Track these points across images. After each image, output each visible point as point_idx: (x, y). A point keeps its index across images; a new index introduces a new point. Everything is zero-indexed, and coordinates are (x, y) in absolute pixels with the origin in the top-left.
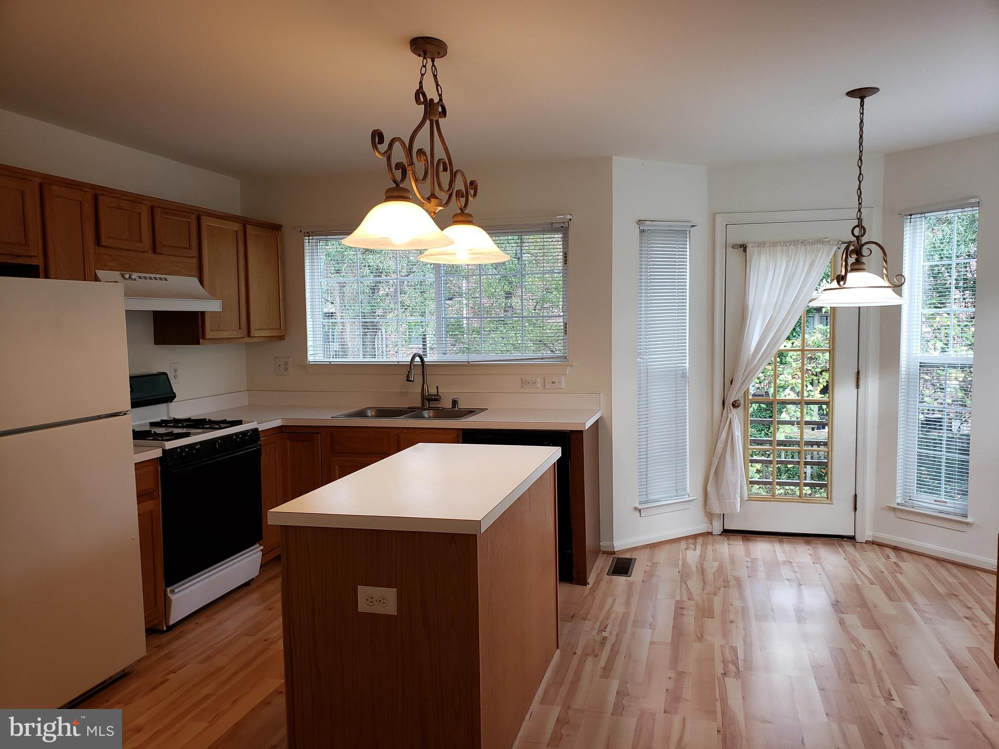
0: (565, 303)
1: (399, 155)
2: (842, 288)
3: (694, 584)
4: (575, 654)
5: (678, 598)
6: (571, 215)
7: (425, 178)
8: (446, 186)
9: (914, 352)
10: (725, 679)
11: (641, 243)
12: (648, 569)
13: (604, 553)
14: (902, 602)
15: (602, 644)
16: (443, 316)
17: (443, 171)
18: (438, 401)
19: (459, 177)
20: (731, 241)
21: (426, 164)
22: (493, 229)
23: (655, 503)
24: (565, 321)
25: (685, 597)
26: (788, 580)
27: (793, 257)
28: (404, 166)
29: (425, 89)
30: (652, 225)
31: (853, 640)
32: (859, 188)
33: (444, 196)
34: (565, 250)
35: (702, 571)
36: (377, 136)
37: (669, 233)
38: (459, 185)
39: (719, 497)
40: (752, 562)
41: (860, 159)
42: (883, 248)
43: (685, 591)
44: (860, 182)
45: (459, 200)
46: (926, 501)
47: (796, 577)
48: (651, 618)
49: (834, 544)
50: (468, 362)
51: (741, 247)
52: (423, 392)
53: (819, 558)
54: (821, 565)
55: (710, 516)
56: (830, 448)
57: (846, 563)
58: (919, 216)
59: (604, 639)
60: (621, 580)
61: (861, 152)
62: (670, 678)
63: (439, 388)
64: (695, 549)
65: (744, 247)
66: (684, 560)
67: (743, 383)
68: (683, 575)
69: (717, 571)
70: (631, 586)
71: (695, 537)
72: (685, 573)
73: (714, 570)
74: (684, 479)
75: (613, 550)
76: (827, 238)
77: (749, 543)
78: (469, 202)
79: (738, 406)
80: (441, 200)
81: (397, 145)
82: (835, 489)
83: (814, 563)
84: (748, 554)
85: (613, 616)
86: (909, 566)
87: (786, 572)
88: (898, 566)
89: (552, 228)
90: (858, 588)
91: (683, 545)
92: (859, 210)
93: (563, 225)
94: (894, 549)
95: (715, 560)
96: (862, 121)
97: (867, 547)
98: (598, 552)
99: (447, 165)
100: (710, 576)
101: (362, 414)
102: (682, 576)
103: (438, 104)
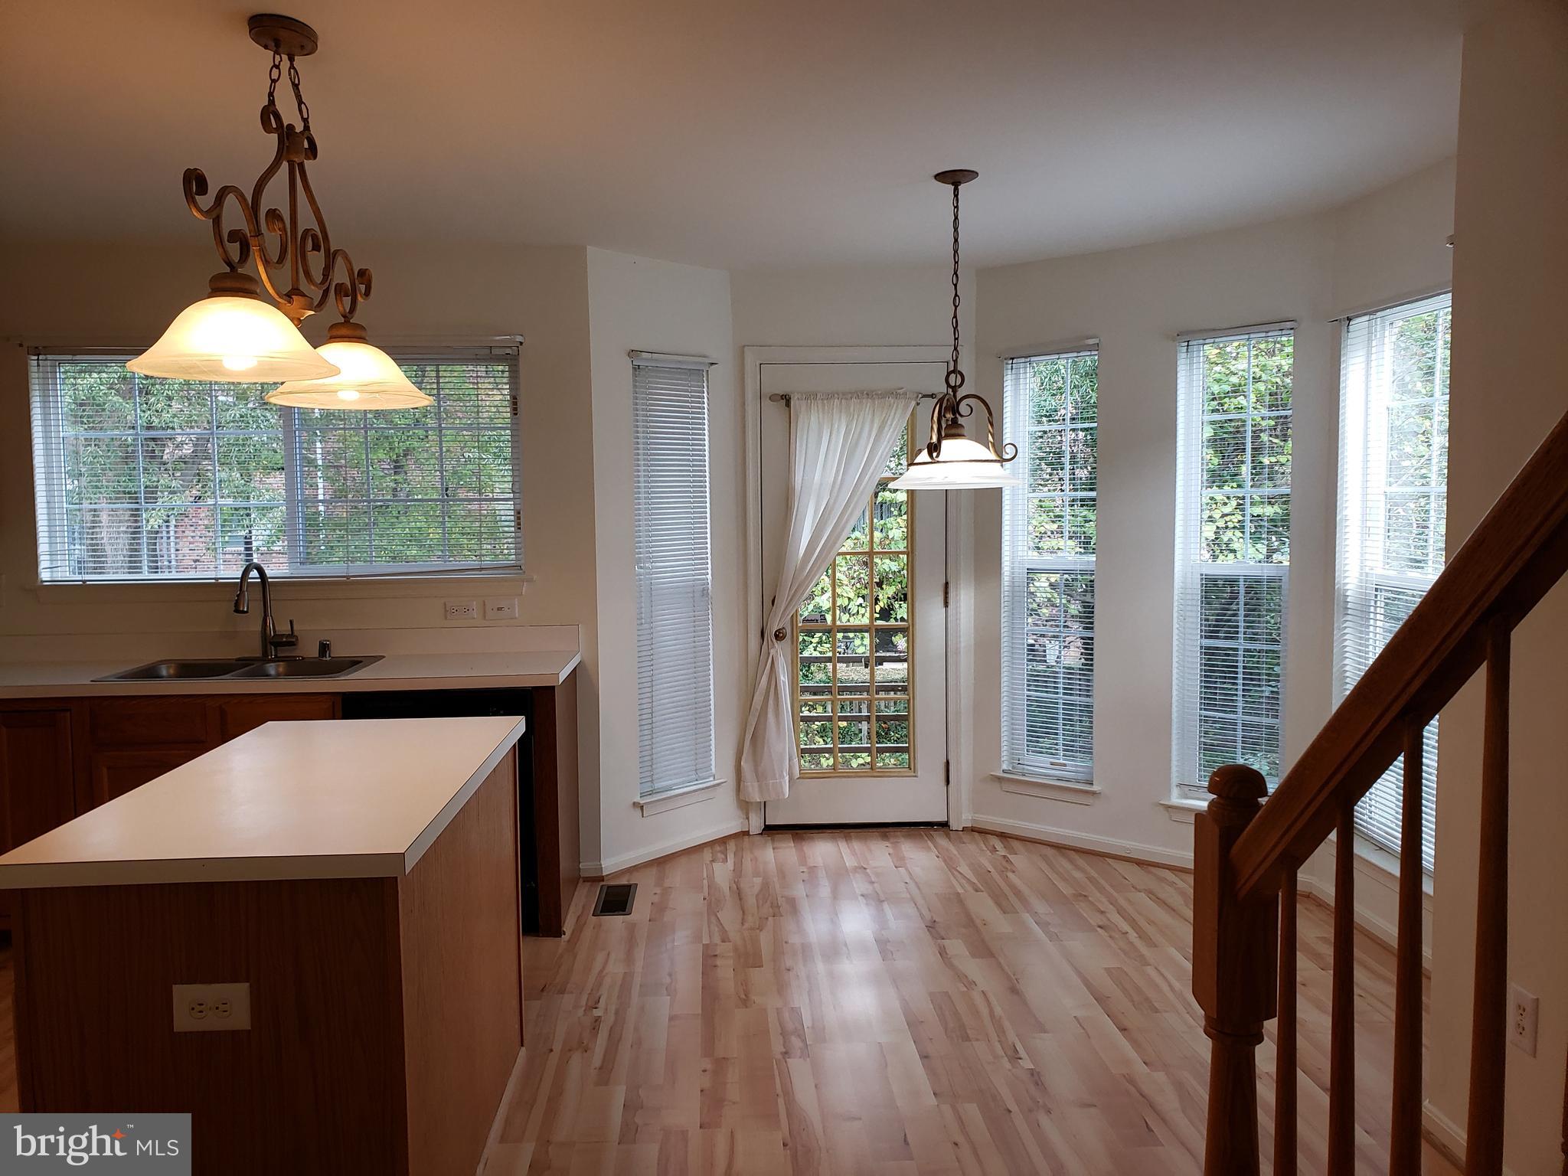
0: (517, 479)
1: (234, 216)
2: (935, 463)
3: (728, 916)
4: (551, 1050)
5: (706, 941)
6: (522, 335)
7: (281, 259)
8: (317, 275)
9: (1020, 553)
10: (788, 1060)
11: (635, 386)
12: (656, 899)
13: (587, 880)
14: (1018, 913)
15: (594, 1029)
16: (300, 498)
17: (313, 249)
18: (295, 645)
19: (340, 261)
20: (768, 390)
21: (284, 236)
22: (399, 353)
23: (662, 794)
24: (518, 507)
25: (717, 939)
26: (862, 895)
27: (856, 416)
28: (245, 236)
29: (279, 106)
30: (651, 360)
31: (961, 977)
32: (955, 317)
33: (316, 294)
34: (514, 393)
35: (739, 894)
36: (195, 182)
37: (680, 373)
38: (340, 276)
39: (760, 776)
40: (809, 873)
41: (955, 273)
42: (987, 405)
43: (716, 929)
44: (956, 307)
45: (341, 301)
46: (1042, 765)
47: (874, 888)
48: (668, 977)
49: (921, 834)
50: (348, 577)
51: (783, 399)
52: (265, 630)
53: (903, 859)
54: (907, 869)
55: (745, 806)
56: (911, 695)
57: (940, 863)
58: (1023, 360)
59: (596, 1021)
60: (616, 921)
61: (956, 263)
62: (704, 1071)
63: (294, 623)
64: (725, 860)
65: (786, 399)
66: (711, 878)
67: (789, 602)
68: (710, 903)
69: (761, 890)
70: (632, 929)
71: (723, 841)
72: (713, 900)
73: (757, 889)
74: (706, 752)
75: (600, 874)
76: (902, 388)
77: (804, 843)
78: (359, 306)
79: (784, 637)
80: (312, 299)
81: (231, 200)
82: (919, 755)
83: (896, 867)
84: (803, 860)
85: (608, 981)
86: (1021, 860)
87: (859, 885)
88: (1008, 861)
89: (488, 356)
90: (959, 899)
91: (707, 855)
92: (956, 349)
93: (508, 351)
94: (1001, 836)
95: (756, 874)
96: (956, 218)
97: (966, 837)
98: (577, 879)
99: (319, 240)
100: (751, 901)
101: (149, 673)
102: (709, 905)
103: (303, 135)
